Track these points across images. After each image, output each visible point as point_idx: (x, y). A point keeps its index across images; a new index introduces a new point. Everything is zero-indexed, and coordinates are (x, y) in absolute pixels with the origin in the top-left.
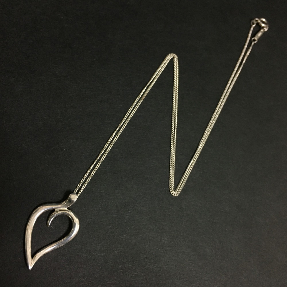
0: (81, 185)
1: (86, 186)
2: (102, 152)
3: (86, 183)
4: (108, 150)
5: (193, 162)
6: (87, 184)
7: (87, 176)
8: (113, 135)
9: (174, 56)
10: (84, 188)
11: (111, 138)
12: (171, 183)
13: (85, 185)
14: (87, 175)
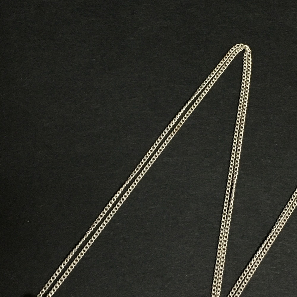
0: (50, 285)
1: (58, 287)
2: (93, 229)
3: (59, 281)
4: (104, 225)
5: (262, 253)
6: (61, 284)
7: (62, 270)
8: (115, 198)
9: (245, 47)
10: (56, 290)
11: (111, 203)
12: (214, 290)
13: (57, 285)
14: (63, 268)
